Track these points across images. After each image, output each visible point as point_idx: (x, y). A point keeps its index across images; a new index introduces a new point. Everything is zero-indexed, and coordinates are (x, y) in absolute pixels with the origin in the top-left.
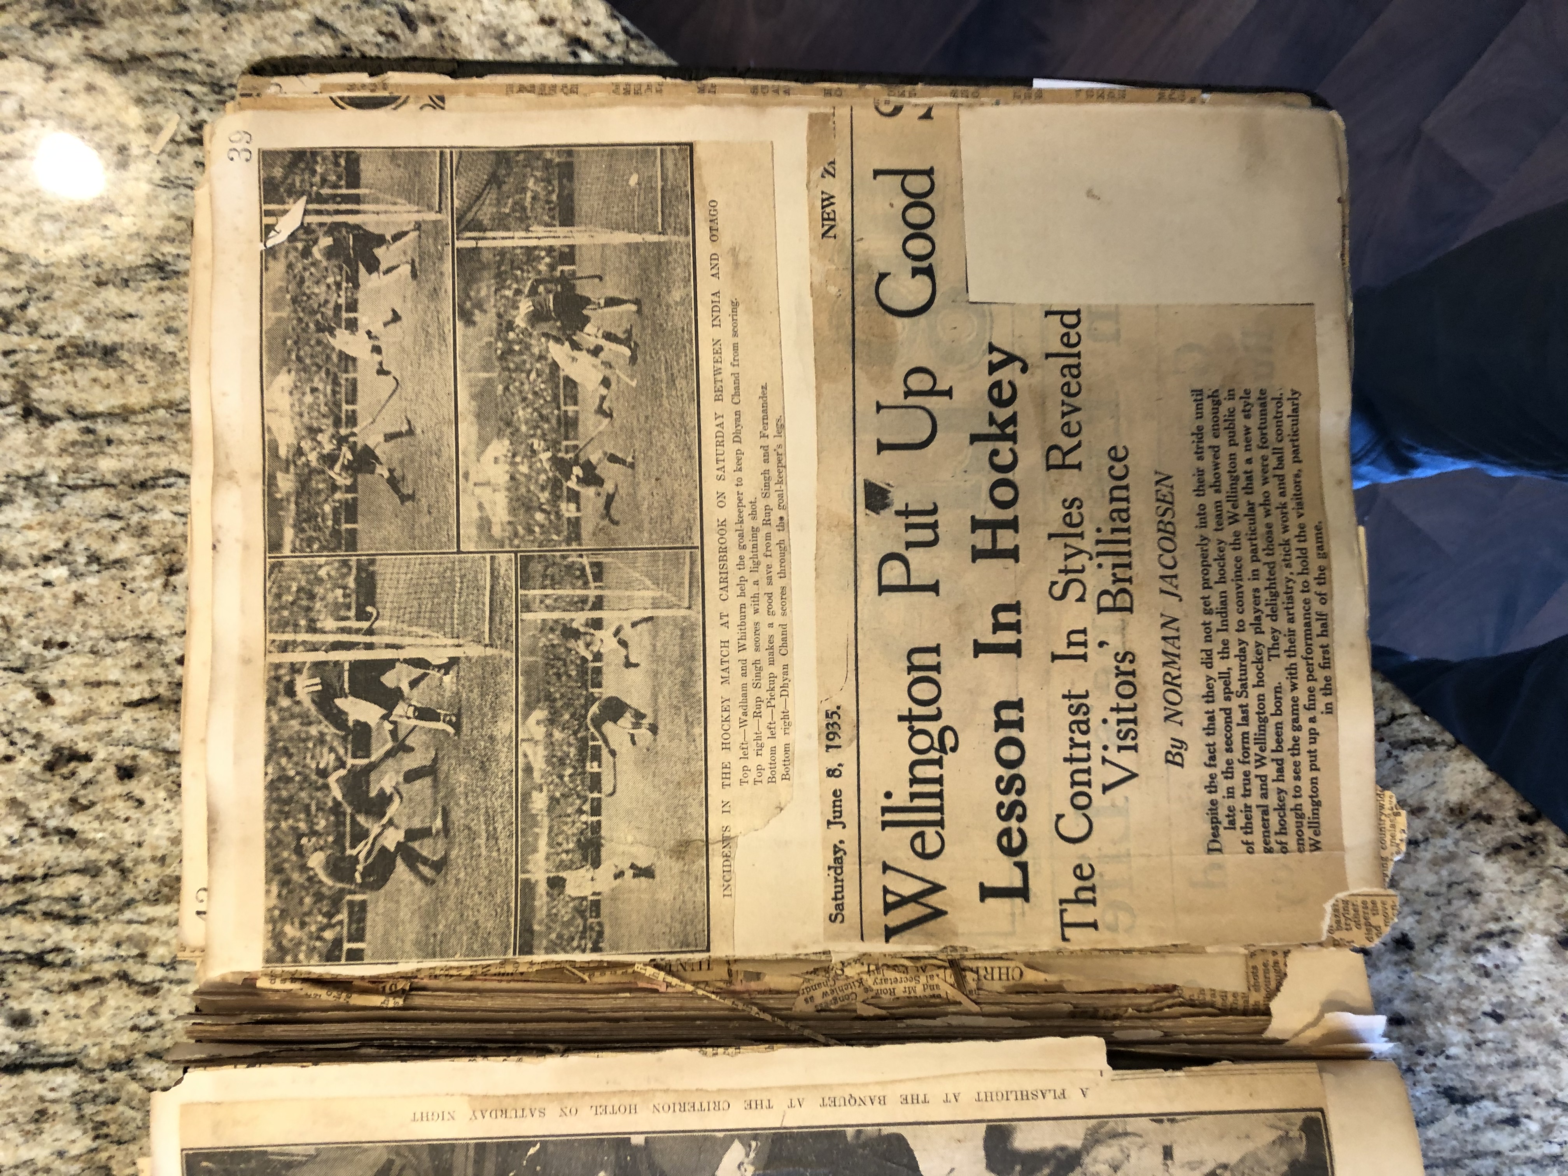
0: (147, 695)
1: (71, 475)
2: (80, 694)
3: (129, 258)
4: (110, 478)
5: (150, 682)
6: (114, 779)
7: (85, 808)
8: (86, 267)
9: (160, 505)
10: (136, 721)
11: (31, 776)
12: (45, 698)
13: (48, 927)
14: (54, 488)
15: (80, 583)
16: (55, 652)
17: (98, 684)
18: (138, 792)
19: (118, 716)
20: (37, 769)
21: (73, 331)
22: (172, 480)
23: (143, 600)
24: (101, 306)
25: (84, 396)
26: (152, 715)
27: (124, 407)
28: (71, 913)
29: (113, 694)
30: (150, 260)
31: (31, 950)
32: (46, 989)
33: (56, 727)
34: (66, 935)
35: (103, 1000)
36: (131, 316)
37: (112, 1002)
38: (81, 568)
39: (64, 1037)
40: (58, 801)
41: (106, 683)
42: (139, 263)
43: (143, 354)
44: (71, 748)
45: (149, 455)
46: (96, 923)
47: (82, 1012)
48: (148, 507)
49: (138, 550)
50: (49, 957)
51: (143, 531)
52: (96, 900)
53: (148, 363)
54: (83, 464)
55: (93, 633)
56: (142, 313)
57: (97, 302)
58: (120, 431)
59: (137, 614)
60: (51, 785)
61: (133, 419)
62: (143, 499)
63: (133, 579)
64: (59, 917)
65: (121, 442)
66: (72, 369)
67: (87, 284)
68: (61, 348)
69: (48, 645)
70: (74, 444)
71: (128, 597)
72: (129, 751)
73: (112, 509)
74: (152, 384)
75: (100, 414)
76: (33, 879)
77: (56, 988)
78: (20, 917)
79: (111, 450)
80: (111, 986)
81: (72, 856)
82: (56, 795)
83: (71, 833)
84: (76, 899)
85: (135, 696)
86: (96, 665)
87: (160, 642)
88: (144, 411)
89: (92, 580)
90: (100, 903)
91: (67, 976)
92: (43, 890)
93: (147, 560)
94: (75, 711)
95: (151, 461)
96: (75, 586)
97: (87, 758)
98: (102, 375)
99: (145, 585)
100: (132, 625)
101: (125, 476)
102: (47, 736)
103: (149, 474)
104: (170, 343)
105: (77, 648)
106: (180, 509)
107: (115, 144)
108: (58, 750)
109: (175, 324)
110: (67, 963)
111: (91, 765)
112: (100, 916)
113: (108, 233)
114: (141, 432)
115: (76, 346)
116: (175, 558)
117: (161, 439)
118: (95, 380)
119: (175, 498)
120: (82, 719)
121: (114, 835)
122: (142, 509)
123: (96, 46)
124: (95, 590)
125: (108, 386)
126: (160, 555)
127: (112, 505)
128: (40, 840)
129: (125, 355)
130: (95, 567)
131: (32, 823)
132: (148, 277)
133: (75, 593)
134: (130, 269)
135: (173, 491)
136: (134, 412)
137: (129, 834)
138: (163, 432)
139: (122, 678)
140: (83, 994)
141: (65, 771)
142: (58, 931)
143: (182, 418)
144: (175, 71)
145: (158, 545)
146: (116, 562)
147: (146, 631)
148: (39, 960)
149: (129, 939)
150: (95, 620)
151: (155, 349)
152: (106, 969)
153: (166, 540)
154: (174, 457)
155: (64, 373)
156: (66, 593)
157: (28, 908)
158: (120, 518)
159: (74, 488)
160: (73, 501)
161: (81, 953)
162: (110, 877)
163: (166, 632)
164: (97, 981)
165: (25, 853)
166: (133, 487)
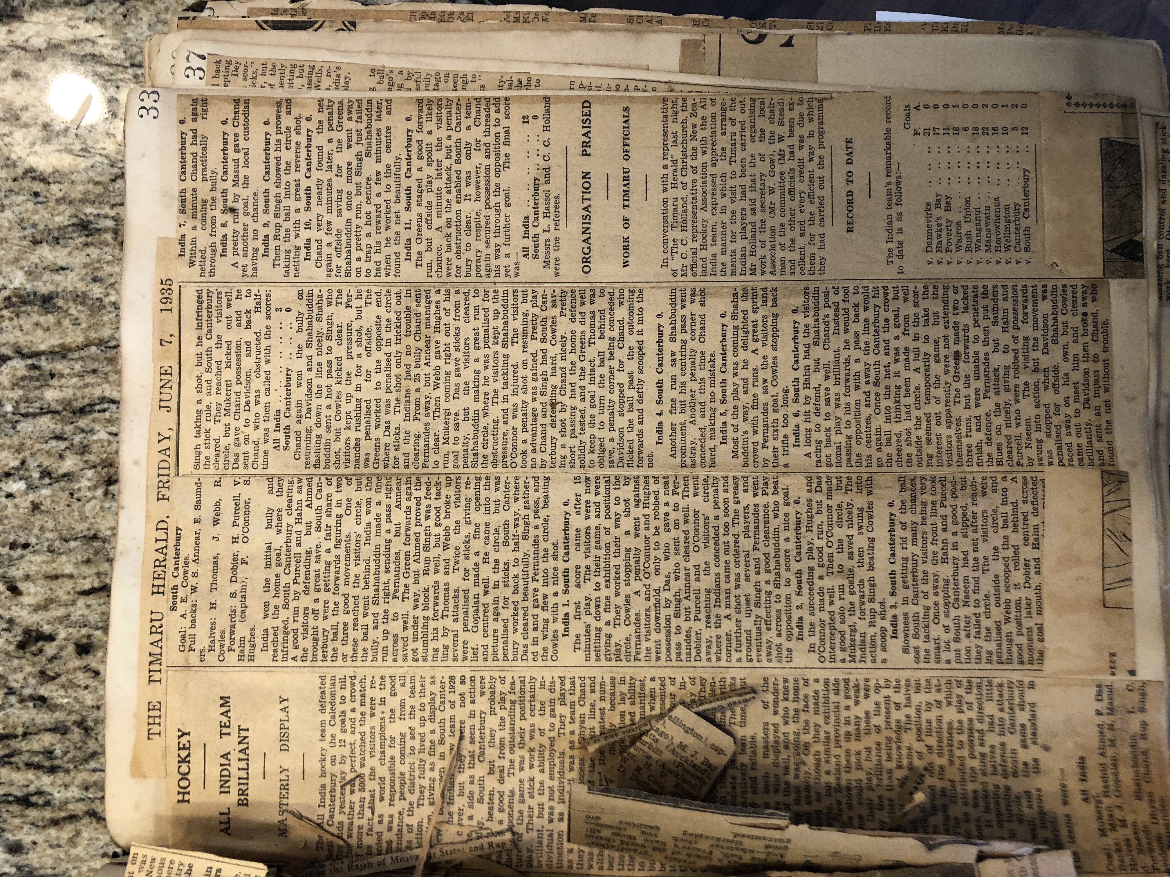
0: (96, 584)
1: (23, 405)
2: (42, 586)
3: (58, 219)
4: (54, 406)
5: (98, 574)
6: (74, 655)
7: (52, 679)
8: (24, 228)
9: (97, 428)
10: (89, 606)
11: (8, 654)
12: (14, 590)
13: (30, 775)
14: (9, 415)
15: (37, 494)
16: (19, 552)
17: (56, 577)
18: (94, 665)
19: (74, 603)
20: (11, 648)
21: (17, 284)
22: (106, 405)
23: (89, 507)
24: (37, 261)
25: (29, 338)
26: (102, 601)
27: (62, 346)
28: (47, 764)
29: (69, 585)
30: (74, 220)
31: (19, 794)
32: (33, 824)
33: (24, 613)
34: (45, 781)
35: (78, 833)
36: (63, 269)
37: (85, 835)
38: (37, 482)
39: (50, 862)
40: (30, 674)
41: (63, 576)
42: (66, 223)
43: (75, 301)
44: (37, 630)
45: (86, 386)
46: (67, 771)
47: (62, 842)
48: (87, 429)
49: (81, 465)
50: (34, 799)
51: (84, 449)
52: (65, 753)
53: (80, 308)
54: (32, 395)
55: (50, 535)
56: (71, 265)
57: (34, 258)
58: (60, 366)
59: (84, 518)
60: (24, 661)
61: (70, 355)
62: (83, 422)
63: (79, 489)
64: (38, 767)
65: (62, 376)
66: (17, 315)
67: (25, 243)
68: (8, 299)
69: (13, 546)
70: (23, 378)
71: (76, 505)
72: (84, 631)
73: (58, 431)
74: (84, 325)
75: (43, 353)
76: (16, 737)
77: (40, 824)
78: (7, 767)
79: (55, 382)
80: (83, 821)
81: (43, 718)
82: (29, 669)
83: (42, 699)
84: (51, 752)
85: (87, 586)
86: (53, 561)
87: (104, 541)
88: (79, 348)
89: (45, 492)
90: (69, 756)
91: (48, 814)
92: (23, 745)
93: (90, 473)
94: (39, 599)
95: (87, 390)
96: (31, 497)
97: (51, 638)
98: (42, 319)
99: (89, 494)
100: (81, 527)
101: (67, 404)
102: (18, 620)
103: (86, 401)
104: (97, 291)
105: (38, 547)
106: (114, 429)
107: (40, 122)
108: (27, 632)
109: (100, 274)
110: (48, 803)
111: (54, 644)
112: (71, 766)
113: (40, 199)
114: (78, 367)
115: (20, 297)
116: (112, 471)
117: (94, 371)
118: (37, 324)
119: (109, 421)
120: (44, 606)
121: (76, 699)
122: (83, 431)
123: (19, 38)
124: (48, 500)
125: (48, 329)
126: (99, 468)
127: (58, 428)
128: (18, 705)
129: (60, 303)
130: (47, 481)
131: (11, 692)
132: (75, 235)
133: (32, 502)
134: (59, 229)
135: (107, 415)
136: (70, 350)
137: (89, 699)
138: (95, 366)
139: (75, 572)
140: (62, 829)
141: (34, 649)
142: (38, 778)
143: (111, 353)
144: (85, 56)
145: (98, 461)
146: (64, 475)
147: (93, 532)
148: (25, 801)
149: (95, 783)
150: (50, 525)
151: (85, 295)
152: (79, 808)
153: (105, 456)
154: (106, 386)
155: (11, 319)
156: (25, 503)
157: (13, 760)
158: (65, 439)
159: (26, 415)
160: (26, 426)
161: (58, 795)
162: (76, 734)
163: (109, 533)
164: (72, 818)
165: (8, 716)
166: (74, 413)
